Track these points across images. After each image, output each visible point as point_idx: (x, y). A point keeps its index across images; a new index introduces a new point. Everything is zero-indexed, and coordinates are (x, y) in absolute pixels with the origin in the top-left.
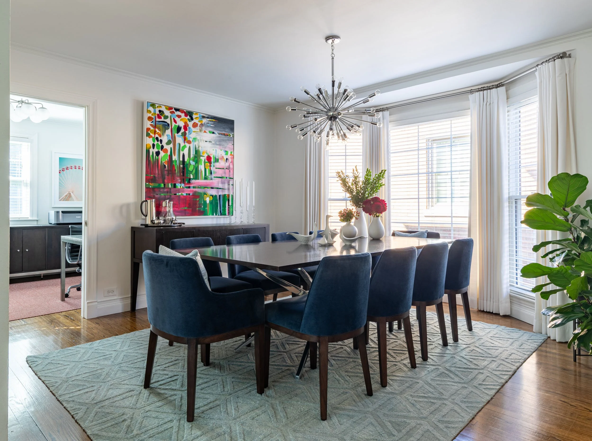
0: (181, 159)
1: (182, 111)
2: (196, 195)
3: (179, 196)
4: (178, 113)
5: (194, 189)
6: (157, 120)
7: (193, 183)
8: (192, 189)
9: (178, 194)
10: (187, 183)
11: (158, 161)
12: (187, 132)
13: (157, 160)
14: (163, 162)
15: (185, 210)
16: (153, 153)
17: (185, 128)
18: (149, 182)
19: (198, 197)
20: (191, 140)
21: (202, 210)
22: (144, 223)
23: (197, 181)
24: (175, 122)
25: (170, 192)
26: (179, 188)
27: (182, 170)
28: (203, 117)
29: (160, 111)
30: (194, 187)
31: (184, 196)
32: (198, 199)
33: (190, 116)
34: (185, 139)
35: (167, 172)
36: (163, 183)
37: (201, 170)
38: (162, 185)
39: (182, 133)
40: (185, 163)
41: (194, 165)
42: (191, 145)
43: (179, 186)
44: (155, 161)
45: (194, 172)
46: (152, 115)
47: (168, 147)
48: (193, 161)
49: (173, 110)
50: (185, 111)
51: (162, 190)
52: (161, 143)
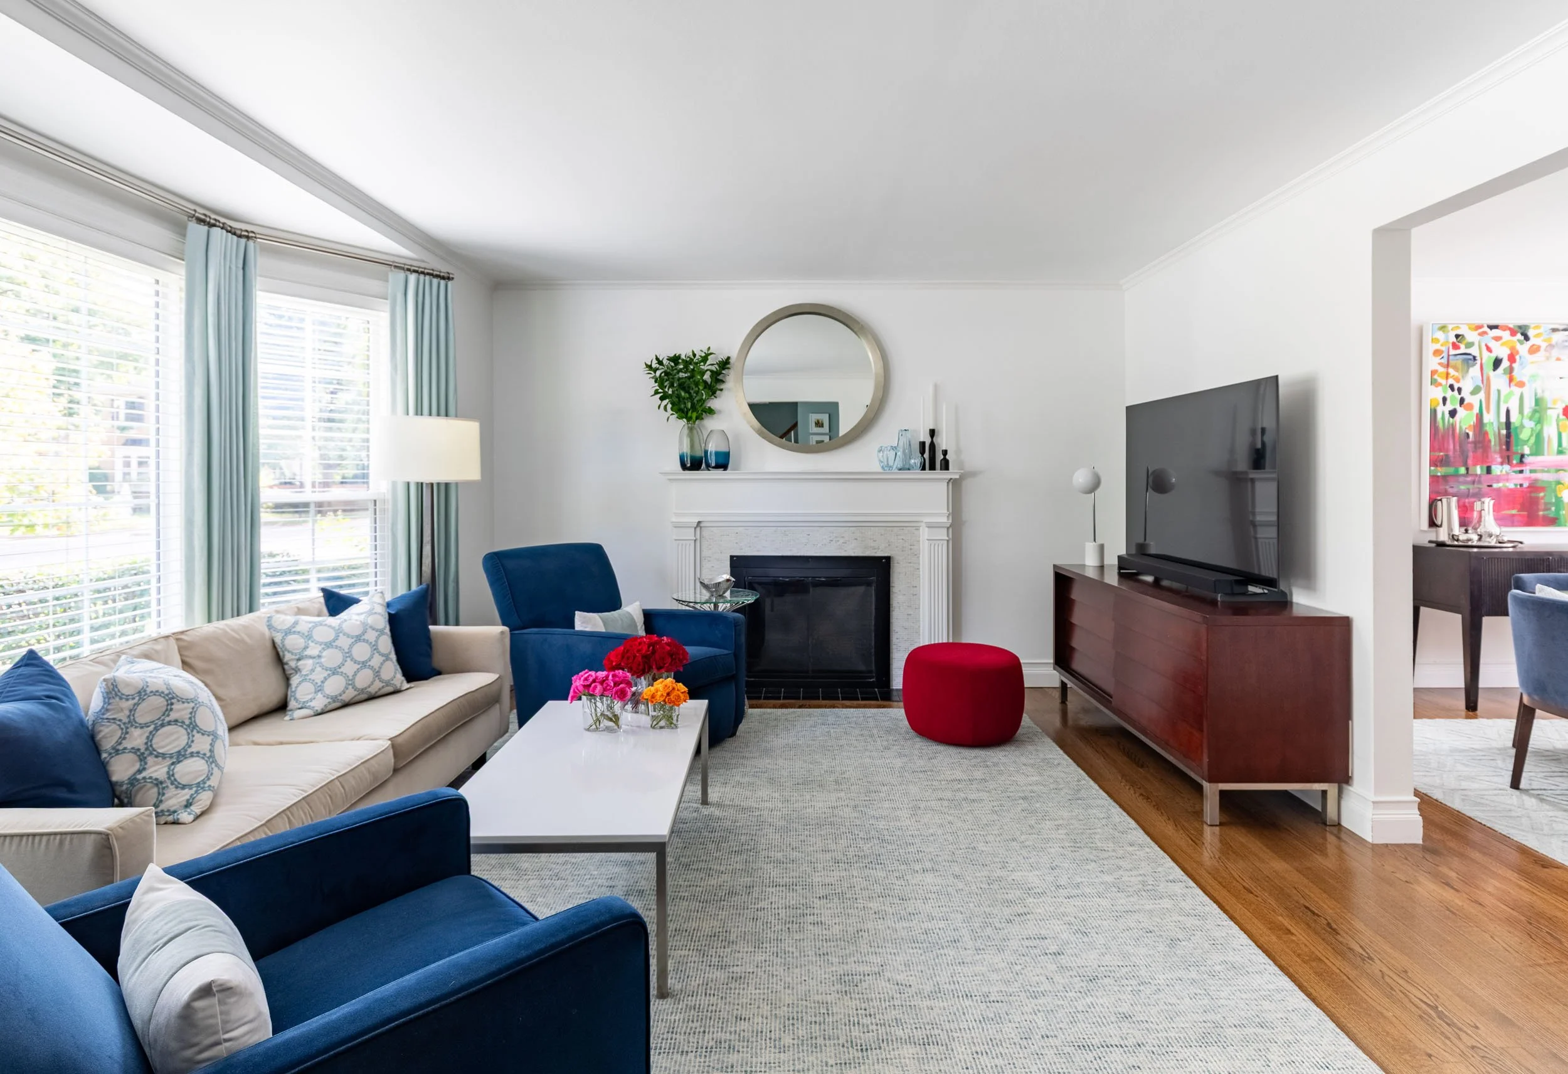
0: (1503, 419)
1: (1505, 328)
2: (1535, 487)
3: (1499, 490)
4: (1496, 332)
5: (1534, 475)
6: (1452, 352)
7: (1530, 463)
8: (1527, 474)
9: (1495, 486)
10: (1517, 463)
11: (1453, 427)
12: (1514, 365)
13: (1452, 424)
14: (1464, 427)
15: (1513, 515)
16: (1443, 414)
17: (1512, 358)
18: (1436, 466)
19: (1542, 489)
20: (1525, 379)
21: (1552, 515)
22: (1434, 539)
23: (1539, 458)
24: (1489, 349)
25: (1480, 482)
26: (1499, 473)
27: (1504, 440)
28: (1554, 330)
29: (1457, 336)
30: (1531, 471)
31: (1511, 490)
32: (1542, 494)
33: (1522, 334)
34: (1511, 380)
35: (1473, 445)
36: (1463, 466)
37: (1549, 437)
38: (1462, 470)
39: (1504, 370)
40: (1512, 427)
41: (1532, 428)
42: (1525, 390)
43: (1497, 470)
44: (1448, 429)
45: (1533, 440)
46: (1442, 345)
47: (1474, 400)
48: (1531, 419)
49: (1486, 329)
50: (1511, 326)
51: (1461, 479)
52: (1460, 394)
